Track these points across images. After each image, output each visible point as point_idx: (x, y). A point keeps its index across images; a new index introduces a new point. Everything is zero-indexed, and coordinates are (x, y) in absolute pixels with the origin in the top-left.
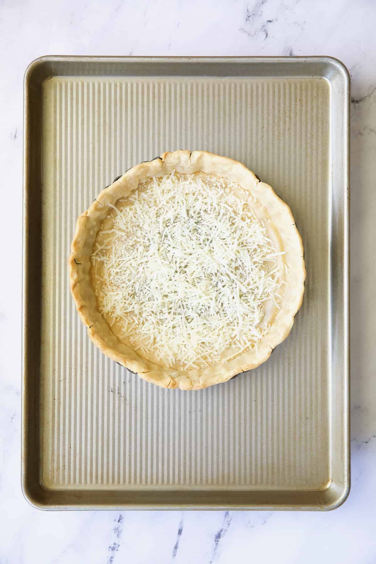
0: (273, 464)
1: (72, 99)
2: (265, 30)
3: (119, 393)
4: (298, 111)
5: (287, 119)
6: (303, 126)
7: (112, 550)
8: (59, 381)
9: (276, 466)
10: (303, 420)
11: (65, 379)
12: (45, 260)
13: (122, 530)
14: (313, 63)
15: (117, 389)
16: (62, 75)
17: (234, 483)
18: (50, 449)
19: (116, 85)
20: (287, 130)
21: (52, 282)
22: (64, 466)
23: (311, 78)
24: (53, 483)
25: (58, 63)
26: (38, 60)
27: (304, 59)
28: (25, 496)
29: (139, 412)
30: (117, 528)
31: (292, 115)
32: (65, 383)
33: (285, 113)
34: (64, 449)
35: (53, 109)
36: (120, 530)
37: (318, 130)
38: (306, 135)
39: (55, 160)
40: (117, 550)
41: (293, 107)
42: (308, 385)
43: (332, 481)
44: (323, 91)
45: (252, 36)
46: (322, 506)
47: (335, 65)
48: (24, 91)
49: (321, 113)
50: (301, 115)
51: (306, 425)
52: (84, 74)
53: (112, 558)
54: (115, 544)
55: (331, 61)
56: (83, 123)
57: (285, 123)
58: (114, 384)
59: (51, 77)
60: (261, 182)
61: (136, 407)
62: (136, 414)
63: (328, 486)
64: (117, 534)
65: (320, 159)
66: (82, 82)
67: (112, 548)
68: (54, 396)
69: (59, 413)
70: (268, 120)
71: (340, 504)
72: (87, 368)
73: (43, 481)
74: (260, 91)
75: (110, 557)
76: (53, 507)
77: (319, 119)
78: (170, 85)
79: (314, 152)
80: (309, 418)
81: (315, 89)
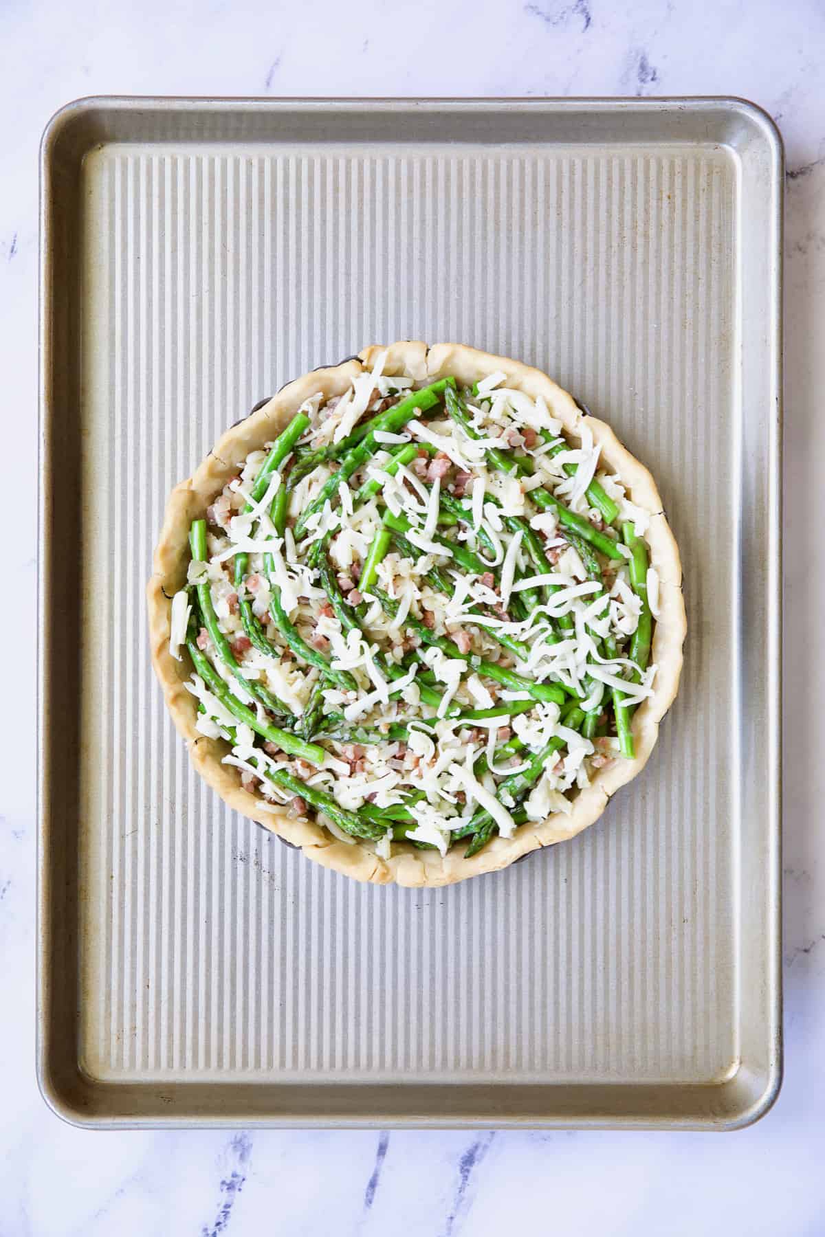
0: (606, 1023)
1: (149, 195)
2: (584, 10)
3: (257, 864)
4: (665, 221)
5: (640, 241)
6: (677, 258)
7: (228, 1189)
8: (123, 837)
9: (613, 1028)
10: (675, 924)
11: (135, 831)
12: (90, 560)
13: (252, 1145)
14: (698, 112)
15: (252, 853)
16: (126, 139)
17: (519, 1066)
18: (103, 989)
19: (249, 164)
20: (639, 265)
21: (105, 612)
22: (134, 1028)
23: (695, 147)
24: (110, 1065)
25: (116, 113)
26: (74, 107)
27: (679, 104)
28: (45, 1095)
29: (302, 906)
30: (241, 1140)
31: (652, 232)
32: (135, 839)
33: (634, 228)
34: (134, 991)
35: (106, 219)
36: (246, 1145)
37: (709, 266)
38: (683, 278)
39: (112, 334)
40: (240, 1190)
41: (653, 212)
42: (687, 844)
43: (741, 1063)
44: (723, 176)
45: (554, 23)
46: (718, 1119)
47: (750, 116)
48: (40, 177)
49: (717, 225)
50: (671, 231)
51: (682, 935)
52: (176, 139)
53: (227, 1206)
54: (234, 1175)
55: (741, 107)
56: (174, 251)
57: (634, 248)
58: (247, 845)
59: (102, 146)
60: (587, 416)
61: (296, 896)
62: (296, 911)
63: (731, 1074)
64: (238, 1153)
65: (714, 333)
66: (172, 158)
67: (228, 1185)
68: (110, 869)
69: (122, 908)
70: (597, 245)
71: (760, 1116)
72: (185, 806)
73: (86, 1062)
74: (578, 177)
75: (223, 1204)
76: (107, 1121)
77: (714, 242)
78: (373, 162)
79: (702, 316)
80: (690, 919)
81: (704, 171)
